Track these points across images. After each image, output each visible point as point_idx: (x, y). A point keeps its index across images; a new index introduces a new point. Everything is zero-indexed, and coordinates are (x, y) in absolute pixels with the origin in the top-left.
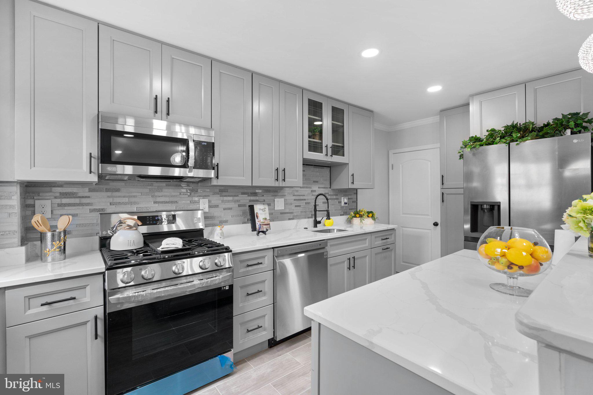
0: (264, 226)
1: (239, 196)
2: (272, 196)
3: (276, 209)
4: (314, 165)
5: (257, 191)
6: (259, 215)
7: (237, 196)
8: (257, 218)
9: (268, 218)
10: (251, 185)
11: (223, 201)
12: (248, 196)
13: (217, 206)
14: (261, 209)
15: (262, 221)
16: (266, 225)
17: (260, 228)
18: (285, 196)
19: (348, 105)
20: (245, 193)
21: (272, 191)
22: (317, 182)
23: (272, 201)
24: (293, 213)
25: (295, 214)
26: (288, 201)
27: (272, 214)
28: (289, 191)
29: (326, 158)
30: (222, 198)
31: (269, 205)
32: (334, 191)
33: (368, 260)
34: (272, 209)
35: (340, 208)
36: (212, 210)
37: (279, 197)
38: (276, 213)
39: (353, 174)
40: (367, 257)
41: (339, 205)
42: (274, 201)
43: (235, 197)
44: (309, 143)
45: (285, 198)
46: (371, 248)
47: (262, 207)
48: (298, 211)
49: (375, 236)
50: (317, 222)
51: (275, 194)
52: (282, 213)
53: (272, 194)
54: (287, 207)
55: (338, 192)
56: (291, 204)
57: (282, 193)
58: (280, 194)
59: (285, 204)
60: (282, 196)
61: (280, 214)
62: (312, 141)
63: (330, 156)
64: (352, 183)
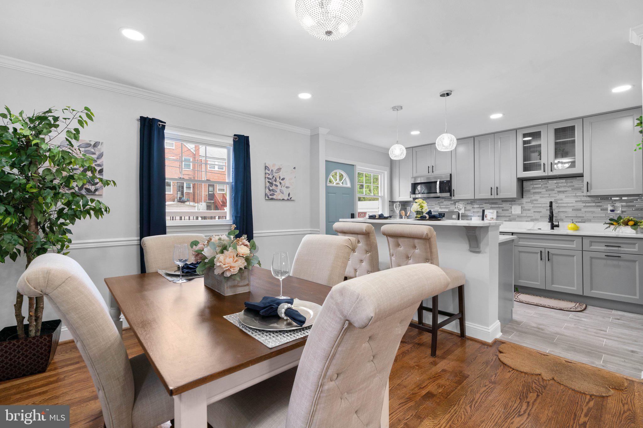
3: (513, 213)
4: (559, 178)
6: (487, 215)
7: (483, 205)
9: (495, 217)
10: (473, 198)
11: (473, 208)
12: (490, 205)
13: (469, 210)
15: (490, 219)
18: (523, 204)
19: (583, 118)
20: (487, 203)
21: (509, 201)
22: (563, 192)
23: (510, 207)
24: (532, 217)
25: (534, 218)
26: (526, 207)
27: (510, 216)
28: (527, 201)
29: (545, 173)
30: (472, 206)
31: (507, 210)
32: (593, 199)
33: (576, 259)
34: (510, 213)
35: (604, 215)
36: (467, 212)
37: (516, 205)
38: (513, 216)
39: (588, 182)
40: (575, 257)
41: (602, 212)
42: (511, 207)
43: (481, 206)
44: (525, 165)
45: (523, 205)
46: (582, 251)
47: (491, 211)
48: (537, 216)
49: (591, 240)
50: (553, 225)
51: (513, 203)
52: (519, 216)
53: (510, 203)
54: (524, 212)
55: (600, 199)
56: (529, 210)
57: (520, 203)
58: (517, 203)
59: (522, 210)
60: (519, 204)
61: (517, 216)
62: (528, 163)
63: (551, 171)
64: (588, 191)
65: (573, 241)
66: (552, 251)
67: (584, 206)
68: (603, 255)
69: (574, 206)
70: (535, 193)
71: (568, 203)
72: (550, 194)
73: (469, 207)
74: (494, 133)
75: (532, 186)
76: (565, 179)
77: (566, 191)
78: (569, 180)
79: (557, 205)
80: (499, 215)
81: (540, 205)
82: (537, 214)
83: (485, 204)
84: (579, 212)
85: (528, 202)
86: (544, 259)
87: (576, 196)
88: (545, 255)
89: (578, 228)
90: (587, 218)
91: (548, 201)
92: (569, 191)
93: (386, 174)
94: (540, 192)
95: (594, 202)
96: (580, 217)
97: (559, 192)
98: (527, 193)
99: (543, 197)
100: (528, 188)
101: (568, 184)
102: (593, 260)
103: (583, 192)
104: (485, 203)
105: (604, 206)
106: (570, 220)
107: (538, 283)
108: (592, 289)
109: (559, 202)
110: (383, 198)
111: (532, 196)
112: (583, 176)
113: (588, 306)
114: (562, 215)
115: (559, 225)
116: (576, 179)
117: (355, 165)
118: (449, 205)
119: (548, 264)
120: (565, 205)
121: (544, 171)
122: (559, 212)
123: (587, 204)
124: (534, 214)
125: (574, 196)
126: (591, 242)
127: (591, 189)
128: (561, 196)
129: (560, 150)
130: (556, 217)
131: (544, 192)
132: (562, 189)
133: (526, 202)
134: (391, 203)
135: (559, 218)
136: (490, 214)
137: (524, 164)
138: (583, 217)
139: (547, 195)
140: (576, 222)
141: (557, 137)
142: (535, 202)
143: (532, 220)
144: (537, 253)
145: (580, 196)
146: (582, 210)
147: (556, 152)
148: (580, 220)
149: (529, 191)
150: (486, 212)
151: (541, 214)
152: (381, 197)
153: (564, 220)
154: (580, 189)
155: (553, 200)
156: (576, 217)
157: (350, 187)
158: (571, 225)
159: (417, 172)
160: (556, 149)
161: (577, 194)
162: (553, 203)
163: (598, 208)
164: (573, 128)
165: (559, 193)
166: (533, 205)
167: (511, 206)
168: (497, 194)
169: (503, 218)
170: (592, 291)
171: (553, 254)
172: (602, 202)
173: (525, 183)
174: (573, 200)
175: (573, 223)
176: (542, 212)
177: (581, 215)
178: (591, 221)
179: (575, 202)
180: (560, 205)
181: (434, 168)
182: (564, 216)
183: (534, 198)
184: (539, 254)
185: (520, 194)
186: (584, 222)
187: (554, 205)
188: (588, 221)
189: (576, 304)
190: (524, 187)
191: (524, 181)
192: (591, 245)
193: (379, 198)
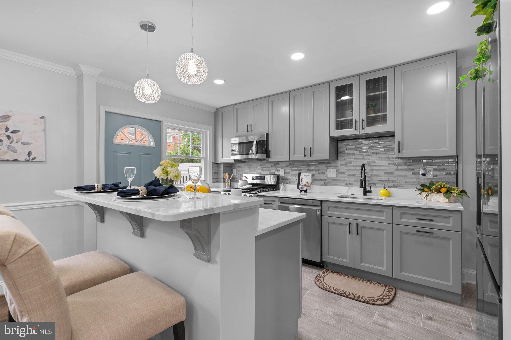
0: (305, 187)
1: (302, 167)
2: (325, 167)
3: (328, 176)
4: (372, 138)
5: (311, 163)
6: (303, 179)
7: (300, 167)
8: (301, 181)
9: (310, 181)
10: (289, 160)
11: (291, 170)
13: (288, 173)
14: (306, 176)
15: (304, 183)
16: (307, 186)
17: (302, 188)
18: (337, 166)
19: (394, 67)
20: (304, 165)
21: (325, 163)
22: (376, 153)
23: (325, 170)
24: (346, 181)
25: (348, 182)
26: (341, 170)
27: (325, 180)
28: (342, 163)
29: (357, 132)
30: (291, 168)
31: (323, 173)
32: (405, 161)
33: (386, 235)
34: (325, 177)
35: (416, 180)
36: (286, 175)
37: (331, 167)
38: (329, 180)
39: (399, 142)
40: (385, 231)
41: (414, 176)
42: (327, 170)
43: (299, 168)
44: (337, 123)
45: (338, 168)
46: (392, 224)
47: (307, 174)
48: (351, 179)
49: (401, 211)
50: (366, 191)
51: (328, 165)
52: (334, 180)
53: (326, 165)
54: (340, 175)
55: (412, 161)
56: (343, 173)
57: (335, 165)
58: (333, 165)
59: (337, 173)
60: (334, 167)
61: (332, 180)
62: (340, 120)
63: (363, 129)
64: (399, 152)
65: (383, 212)
66: (361, 223)
67: (396, 170)
68: (414, 230)
69: (386, 169)
70: (349, 154)
71: (381, 166)
72: (363, 156)
73: (288, 169)
74: (308, 87)
75: (347, 147)
76: (378, 138)
77: (379, 153)
78: (382, 140)
79: (370, 168)
80: (316, 178)
81: (354, 168)
82: (351, 178)
83: (303, 167)
84: (391, 175)
85: (343, 165)
86: (353, 232)
87: (389, 158)
88: (353, 228)
89: (390, 193)
90: (399, 183)
91: (360, 163)
92: (382, 153)
93: (209, 133)
94: (354, 154)
95: (406, 165)
96: (392, 181)
97: (372, 153)
98: (342, 154)
99: (357, 159)
100: (342, 149)
101: (381, 144)
102: (404, 236)
103: (395, 154)
104: (303, 165)
105: (416, 170)
106: (382, 185)
107: (347, 261)
108: (402, 271)
109: (372, 164)
110: (205, 159)
111: (347, 157)
112: (395, 136)
113: (397, 290)
114: (375, 179)
115: (371, 190)
116: (389, 139)
117: (162, 121)
118: (270, 167)
119: (357, 238)
120: (378, 168)
121: (356, 129)
122: (372, 175)
123: (399, 167)
124: (348, 178)
125: (386, 158)
126: (402, 214)
127: (403, 150)
128: (375, 158)
129: (372, 105)
130: (369, 181)
131: (358, 154)
132: (374, 150)
133: (341, 165)
134: (215, 165)
135: (371, 182)
136: (306, 178)
137: (337, 121)
138: (395, 181)
139: (361, 157)
140: (389, 187)
141: (369, 90)
142: (349, 165)
143: (346, 185)
144: (346, 225)
145: (392, 158)
146: (394, 173)
147: (368, 108)
148: (392, 185)
149: (343, 152)
150: (302, 175)
151: (355, 178)
152: (203, 158)
153: (377, 185)
154: (392, 150)
155: (365, 162)
156: (388, 181)
157: (154, 146)
158: (382, 191)
159: (237, 131)
160: (368, 104)
161: (390, 156)
162: (366, 166)
163: (410, 171)
164: (384, 79)
165: (372, 155)
166: (347, 168)
167: (326, 168)
168: (310, 155)
169: (319, 181)
170: (403, 273)
171: (362, 227)
172: (414, 165)
173: (340, 144)
174: (385, 162)
175: (385, 188)
176: (356, 176)
177: (393, 179)
178: (402, 186)
179: (387, 164)
180: (373, 168)
181: (252, 126)
182: (376, 180)
183: (348, 160)
184: (348, 226)
185: (335, 156)
186: (396, 187)
187: (367, 167)
188: (400, 186)
189: (385, 288)
190: (339, 147)
191: (339, 142)
192: (401, 218)
193: (201, 159)
